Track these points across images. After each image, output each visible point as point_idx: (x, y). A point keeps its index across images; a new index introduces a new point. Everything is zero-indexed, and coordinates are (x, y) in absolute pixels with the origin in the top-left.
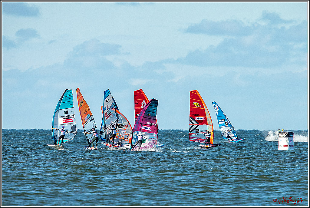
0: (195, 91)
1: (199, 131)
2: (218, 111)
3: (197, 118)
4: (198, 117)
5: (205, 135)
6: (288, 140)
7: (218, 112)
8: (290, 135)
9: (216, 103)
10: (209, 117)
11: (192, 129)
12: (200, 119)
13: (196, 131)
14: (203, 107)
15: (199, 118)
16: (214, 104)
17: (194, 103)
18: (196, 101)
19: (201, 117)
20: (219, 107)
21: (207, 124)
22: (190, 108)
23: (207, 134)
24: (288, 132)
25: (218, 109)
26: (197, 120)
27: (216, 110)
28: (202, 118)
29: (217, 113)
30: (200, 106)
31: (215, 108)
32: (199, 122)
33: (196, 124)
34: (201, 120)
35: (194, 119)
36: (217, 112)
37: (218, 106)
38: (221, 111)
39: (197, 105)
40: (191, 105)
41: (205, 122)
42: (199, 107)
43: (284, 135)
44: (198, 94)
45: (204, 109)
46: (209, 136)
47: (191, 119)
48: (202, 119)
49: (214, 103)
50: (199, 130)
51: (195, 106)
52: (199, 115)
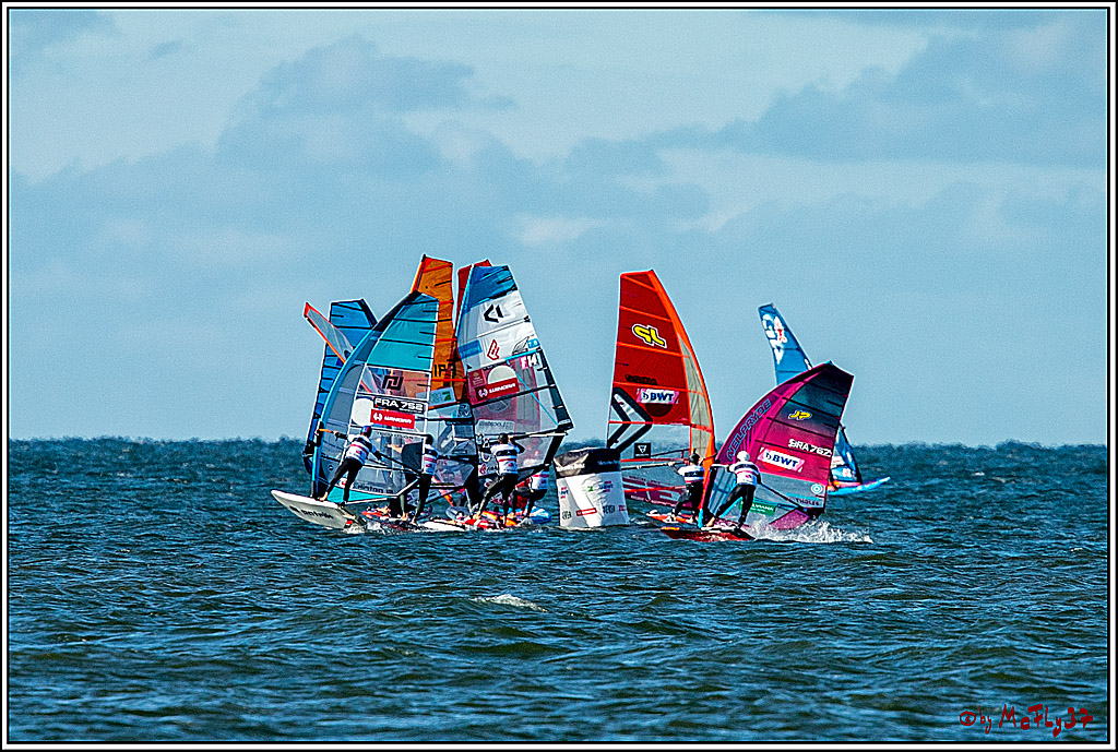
1: (648, 450)
2: (782, 346)
3: (647, 395)
4: (649, 392)
5: (682, 471)
7: (782, 352)
9: (774, 313)
10: (700, 390)
12: (657, 401)
13: (637, 451)
14: (673, 345)
15: (653, 397)
16: (767, 317)
17: (638, 330)
18: (644, 321)
19: (665, 392)
20: (787, 329)
21: (687, 423)
22: (618, 347)
25: (784, 339)
26: (644, 401)
27: (774, 343)
28: (666, 395)
29: (780, 355)
30: (662, 342)
31: (771, 334)
33: (638, 421)
34: (663, 402)
35: (632, 399)
36: (776, 351)
37: (784, 325)
38: (794, 348)
39: (649, 339)
40: (624, 333)
41: (676, 413)
42: (656, 346)
44: (656, 288)
45: (681, 358)
47: (619, 398)
48: (667, 401)
49: (769, 309)
50: (649, 445)
51: (639, 342)
52: (653, 383)
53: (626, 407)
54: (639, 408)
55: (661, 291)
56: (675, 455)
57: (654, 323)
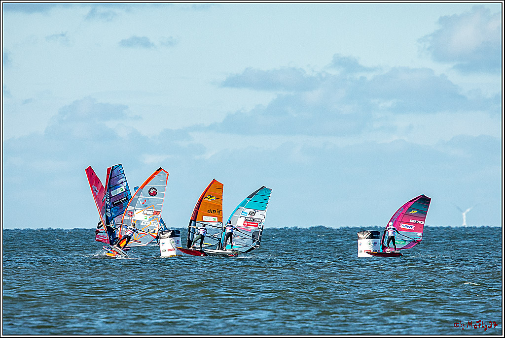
6: (371, 243)
8: (374, 236)
24: (372, 232)
43: (365, 235)
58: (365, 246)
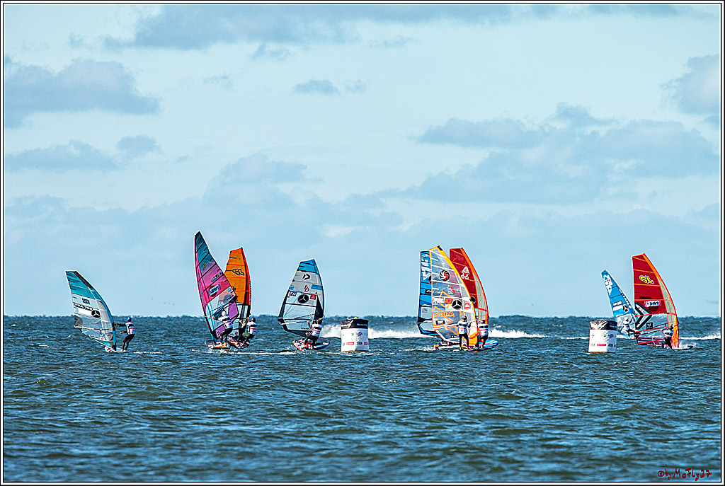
0: (641, 257)
1: (652, 325)
3: (648, 304)
4: (649, 302)
5: (665, 332)
7: (611, 289)
8: (610, 326)
10: (669, 299)
11: (641, 322)
12: (653, 305)
13: (647, 326)
14: (656, 282)
15: (651, 304)
16: (605, 276)
17: (641, 278)
18: (644, 274)
19: (655, 301)
21: (665, 312)
22: (635, 286)
23: (669, 331)
24: (607, 321)
25: (611, 284)
26: (648, 306)
28: (656, 303)
30: (651, 282)
31: (607, 283)
32: (652, 310)
33: (646, 314)
35: (643, 306)
38: (615, 286)
39: (646, 281)
40: (636, 280)
41: (661, 309)
42: (650, 284)
43: (600, 325)
44: (647, 261)
45: (659, 287)
46: (671, 334)
47: (638, 306)
48: (657, 305)
50: (652, 323)
51: (643, 282)
52: (650, 298)
53: (641, 309)
54: (646, 309)
55: (648, 262)
56: (662, 326)
57: (647, 274)
58: (598, 340)
